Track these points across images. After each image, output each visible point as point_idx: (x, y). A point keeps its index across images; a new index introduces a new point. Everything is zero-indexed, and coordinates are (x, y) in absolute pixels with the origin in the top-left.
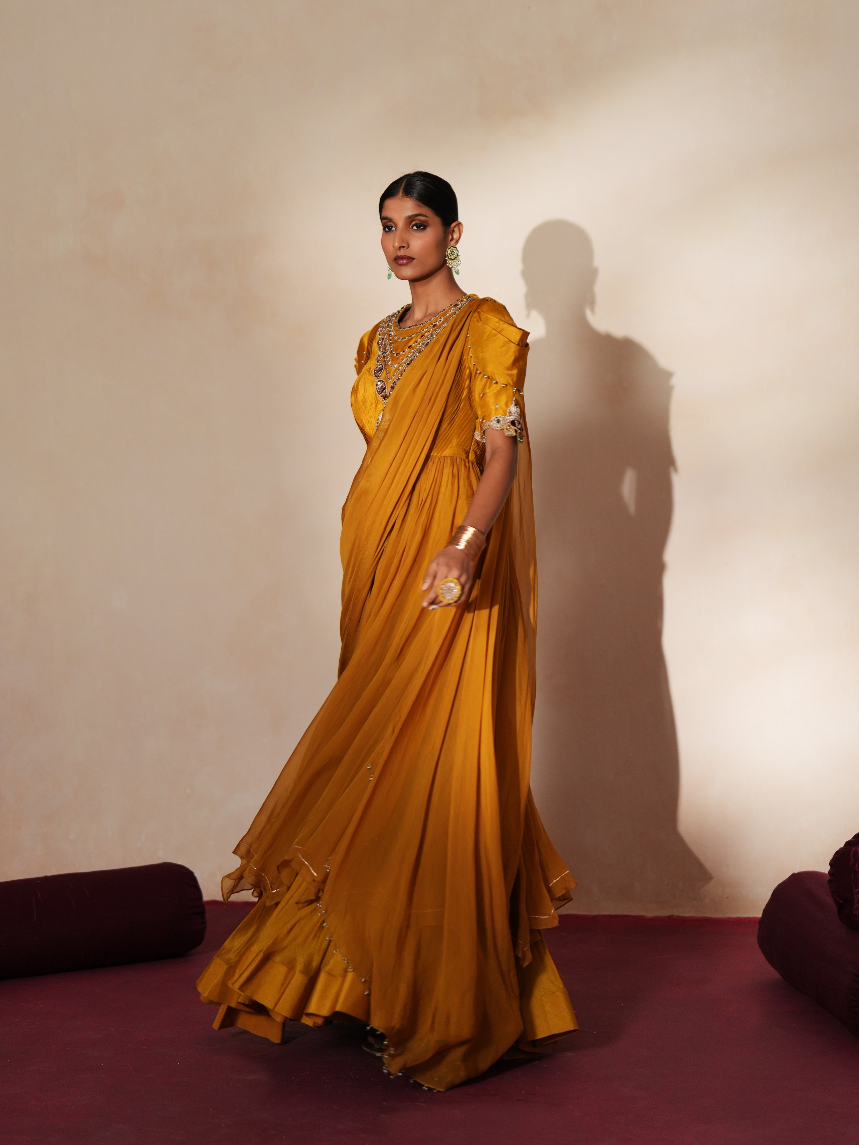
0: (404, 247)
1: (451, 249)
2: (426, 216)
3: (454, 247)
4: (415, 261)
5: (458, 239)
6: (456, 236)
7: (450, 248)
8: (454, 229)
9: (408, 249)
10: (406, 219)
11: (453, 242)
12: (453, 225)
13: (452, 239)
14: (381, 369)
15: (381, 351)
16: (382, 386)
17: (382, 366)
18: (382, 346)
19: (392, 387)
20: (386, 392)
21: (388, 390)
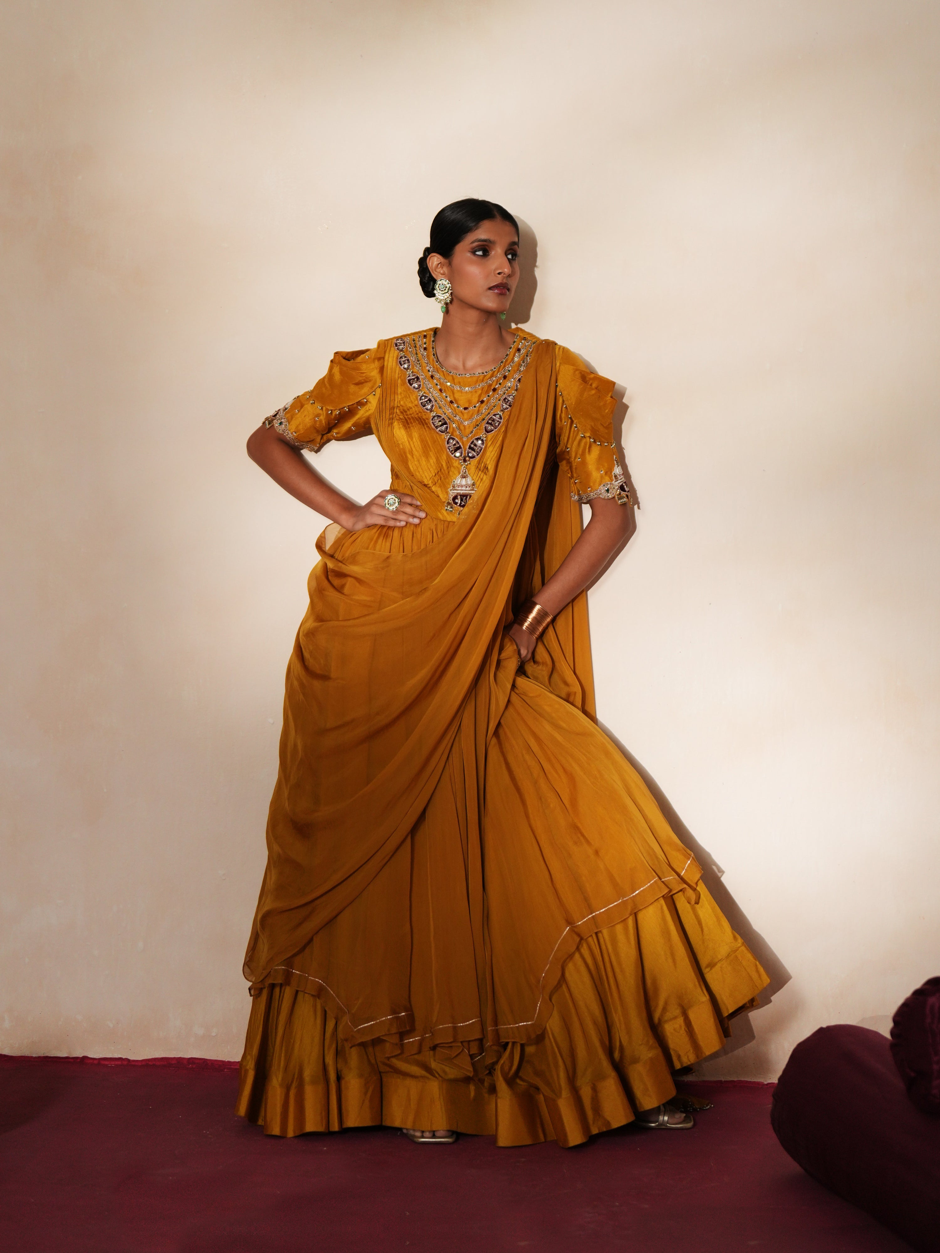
14: (445, 423)
15: (427, 397)
16: (455, 445)
17: (443, 419)
18: (421, 388)
19: (470, 448)
20: (463, 453)
21: (465, 451)
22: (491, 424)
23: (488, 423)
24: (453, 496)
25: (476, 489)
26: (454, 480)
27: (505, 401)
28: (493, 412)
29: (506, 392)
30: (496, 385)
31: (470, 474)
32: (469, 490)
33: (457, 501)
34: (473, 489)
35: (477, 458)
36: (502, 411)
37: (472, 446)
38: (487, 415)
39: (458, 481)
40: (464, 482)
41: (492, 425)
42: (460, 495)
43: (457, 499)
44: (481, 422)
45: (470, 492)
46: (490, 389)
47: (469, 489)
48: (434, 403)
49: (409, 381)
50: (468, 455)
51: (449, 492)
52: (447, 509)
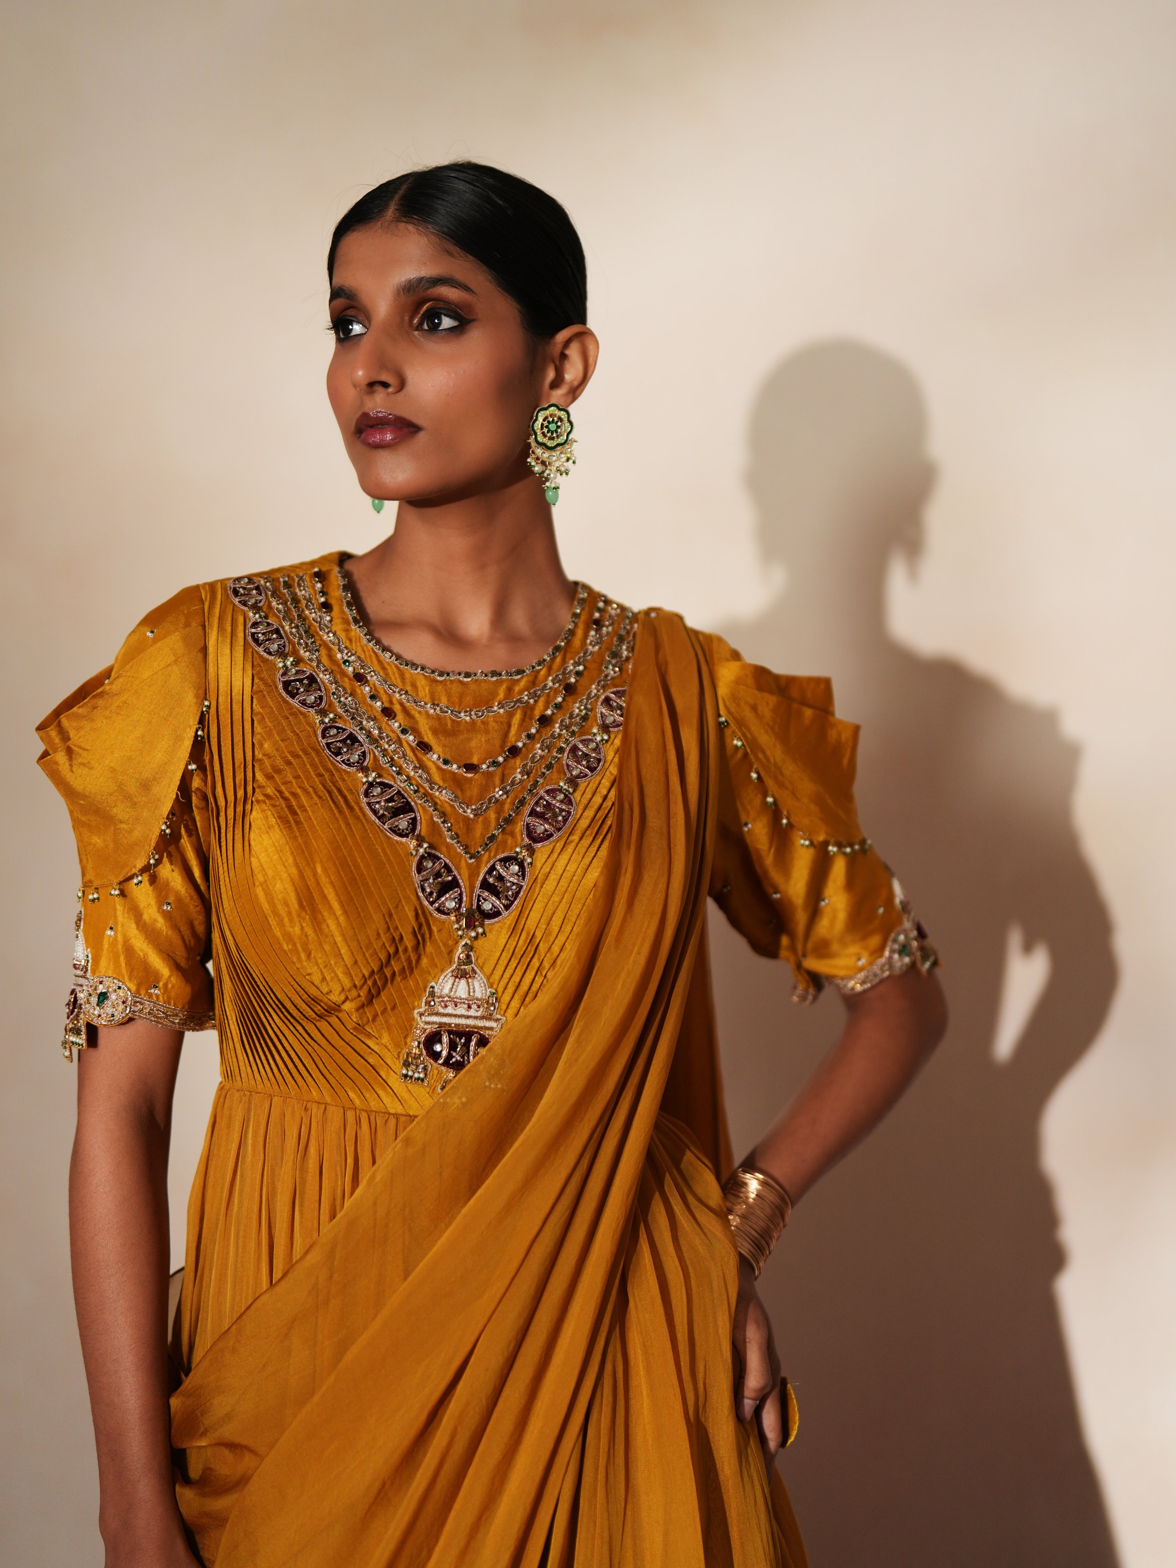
0: (385, 385)
1: (547, 412)
2: (466, 288)
3: (560, 410)
4: (422, 436)
5: (576, 383)
6: (572, 374)
7: (546, 409)
8: (567, 352)
9: (402, 394)
10: (398, 292)
11: (558, 395)
12: (562, 336)
13: (557, 383)
14: (406, 809)
15: (344, 730)
16: (438, 875)
17: (400, 794)
18: (323, 704)
19: (485, 885)
20: (464, 899)
21: (471, 895)
22: (541, 816)
23: (533, 813)
24: (428, 1031)
25: (499, 1017)
26: (433, 984)
27: (576, 756)
29: (576, 729)
30: (546, 709)
31: (481, 969)
32: (476, 1018)
33: (438, 1048)
34: (491, 1015)
35: (508, 918)
36: (569, 782)
37: (491, 880)
38: (530, 792)
39: (445, 985)
40: (462, 990)
41: (546, 820)
42: (450, 1032)
43: (440, 1042)
44: (512, 811)
45: (481, 1023)
46: (531, 719)
47: (479, 1014)
48: (367, 747)
49: (286, 685)
50: (479, 906)
51: (413, 1019)
52: (406, 1076)
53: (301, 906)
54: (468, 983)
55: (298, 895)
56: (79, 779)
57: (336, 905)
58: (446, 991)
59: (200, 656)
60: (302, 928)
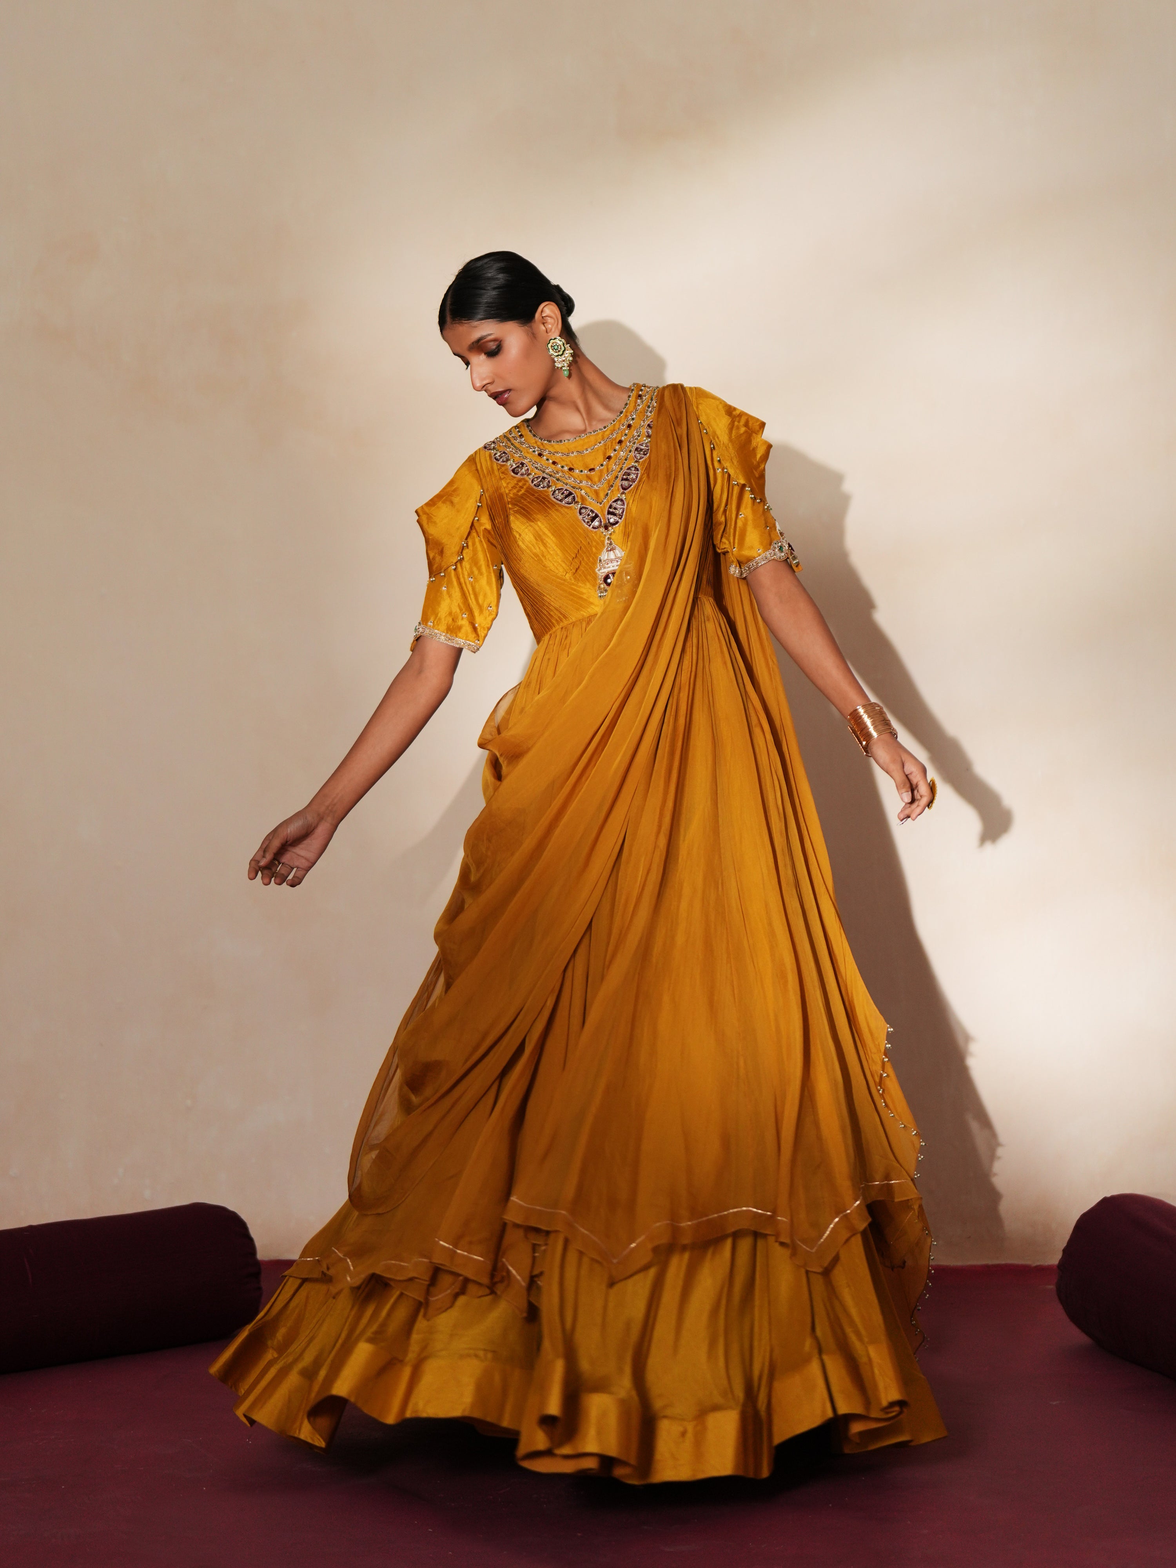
13: (548, 330)
14: (570, 494)
15: (539, 477)
16: (589, 514)
17: (566, 490)
18: (530, 471)
19: (609, 513)
20: (602, 520)
21: (604, 518)
22: (627, 480)
23: (623, 479)
24: (604, 576)
26: (600, 556)
27: (638, 451)
28: (625, 467)
29: (636, 441)
30: (621, 437)
31: (617, 545)
33: (609, 581)
35: (622, 522)
36: (636, 462)
37: (611, 510)
38: (620, 471)
40: (612, 555)
41: (629, 480)
42: (612, 573)
44: (614, 481)
46: (615, 443)
48: (550, 479)
49: (513, 471)
50: (609, 522)
51: (596, 573)
52: (600, 596)
53: (536, 539)
54: (614, 552)
55: (534, 536)
56: (432, 530)
57: (550, 535)
58: (606, 557)
59: (476, 472)
60: (539, 548)
